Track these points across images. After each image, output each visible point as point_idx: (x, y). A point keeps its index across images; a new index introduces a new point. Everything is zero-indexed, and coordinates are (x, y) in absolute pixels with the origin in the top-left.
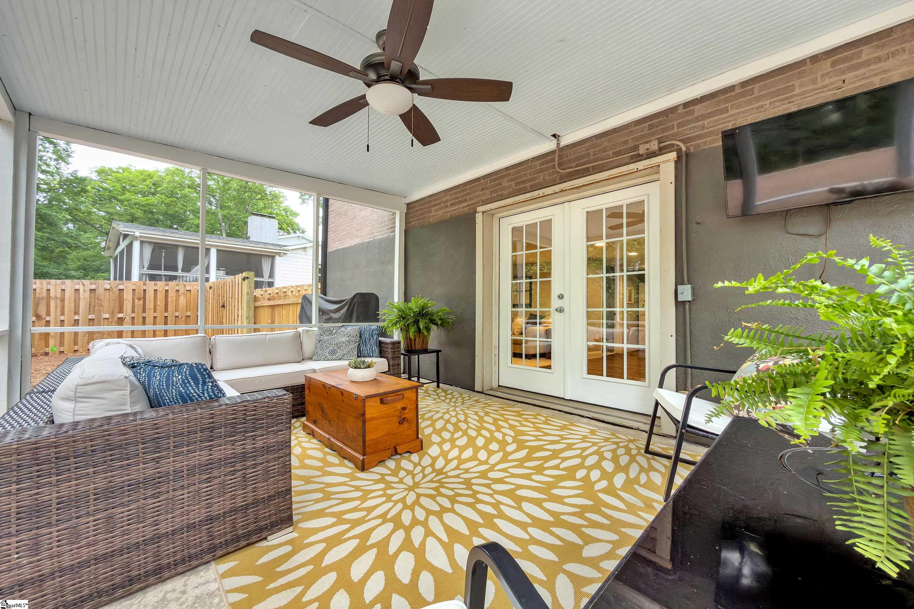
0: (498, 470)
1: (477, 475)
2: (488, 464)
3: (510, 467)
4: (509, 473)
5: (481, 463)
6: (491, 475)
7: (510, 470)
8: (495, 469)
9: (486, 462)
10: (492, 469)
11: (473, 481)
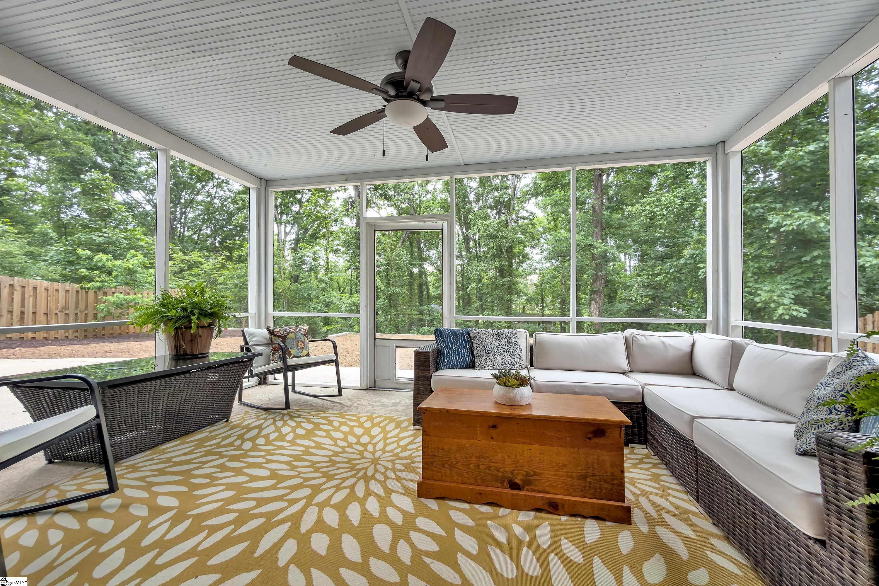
0: (300, 500)
1: (324, 487)
2: (316, 505)
3: (286, 508)
4: (287, 500)
5: (326, 503)
6: (307, 492)
7: (285, 504)
8: (304, 501)
9: (321, 506)
10: (310, 499)
11: (325, 479)
